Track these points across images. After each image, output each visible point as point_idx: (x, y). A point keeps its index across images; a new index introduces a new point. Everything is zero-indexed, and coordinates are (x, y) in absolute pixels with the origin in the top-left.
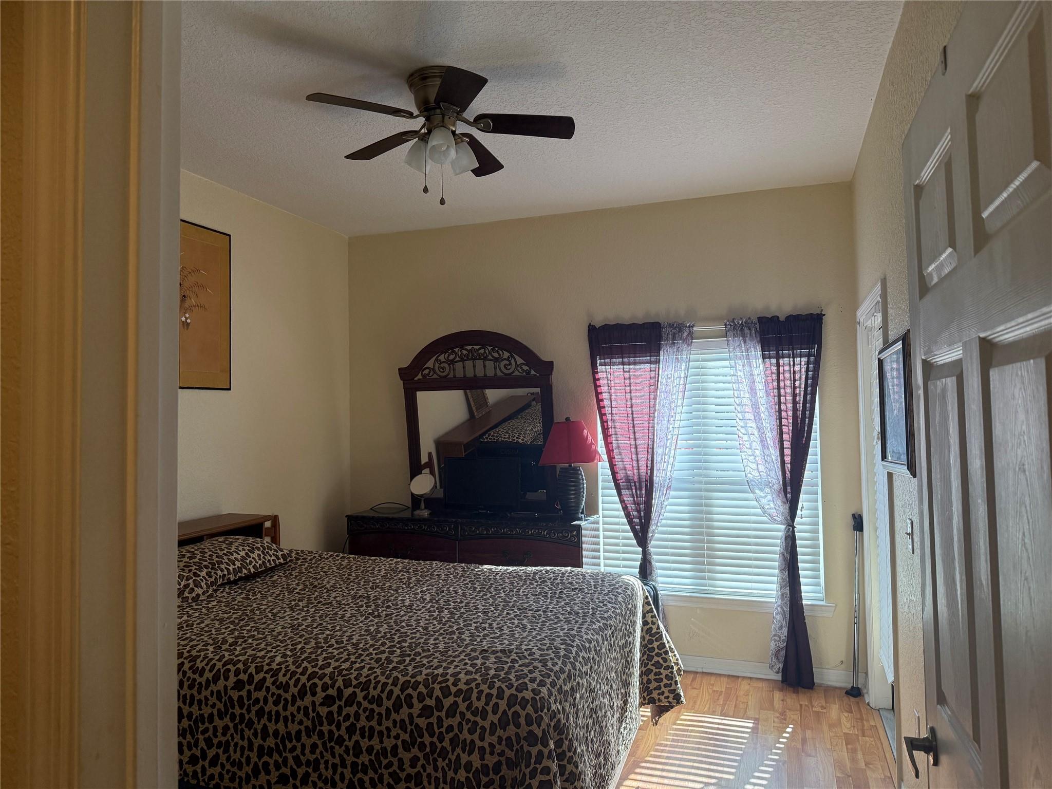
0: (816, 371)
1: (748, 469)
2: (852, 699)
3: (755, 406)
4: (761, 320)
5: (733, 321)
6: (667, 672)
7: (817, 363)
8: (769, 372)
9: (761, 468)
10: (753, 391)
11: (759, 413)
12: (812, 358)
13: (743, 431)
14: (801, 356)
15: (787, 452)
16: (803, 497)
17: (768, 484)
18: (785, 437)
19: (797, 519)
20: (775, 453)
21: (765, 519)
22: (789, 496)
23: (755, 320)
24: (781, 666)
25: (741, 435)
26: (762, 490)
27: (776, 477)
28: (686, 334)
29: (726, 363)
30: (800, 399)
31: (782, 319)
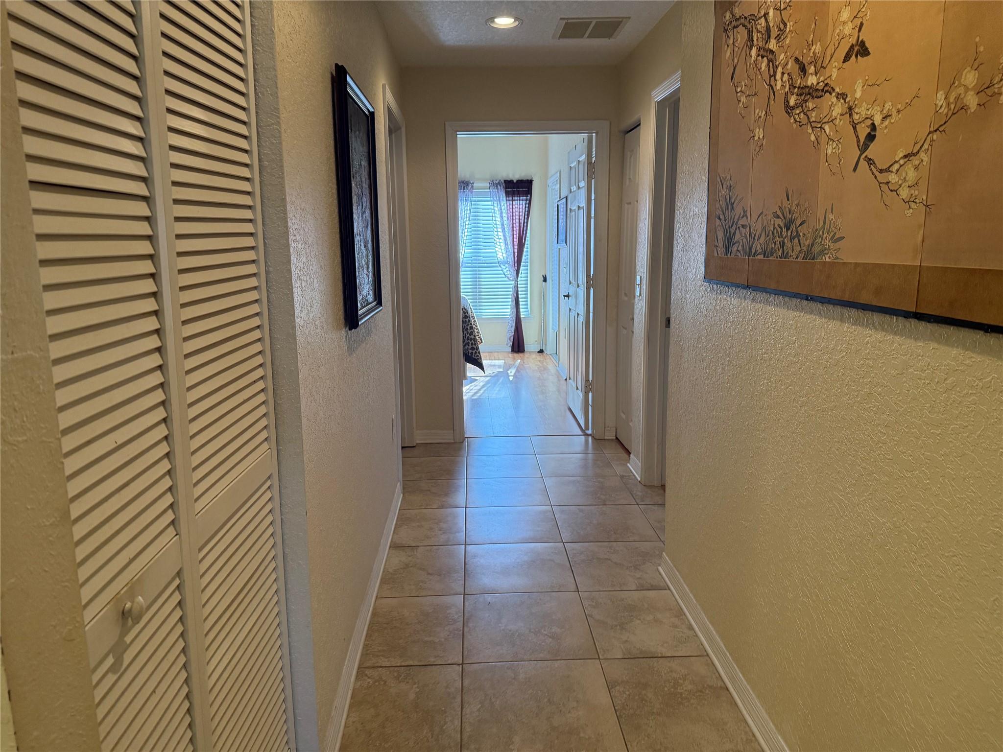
0: (529, 207)
1: (498, 256)
2: (540, 354)
3: (503, 225)
5: (493, 182)
7: (530, 204)
8: (508, 208)
9: (504, 255)
10: (502, 217)
11: (504, 229)
12: (528, 202)
13: (497, 237)
14: (523, 200)
15: (516, 247)
17: (507, 263)
18: (515, 240)
19: (519, 279)
20: (510, 247)
21: (506, 279)
22: (516, 268)
23: (503, 182)
24: (512, 343)
25: (495, 239)
26: (504, 265)
27: (511, 260)
28: (470, 187)
29: (489, 203)
30: (522, 222)
31: (515, 181)
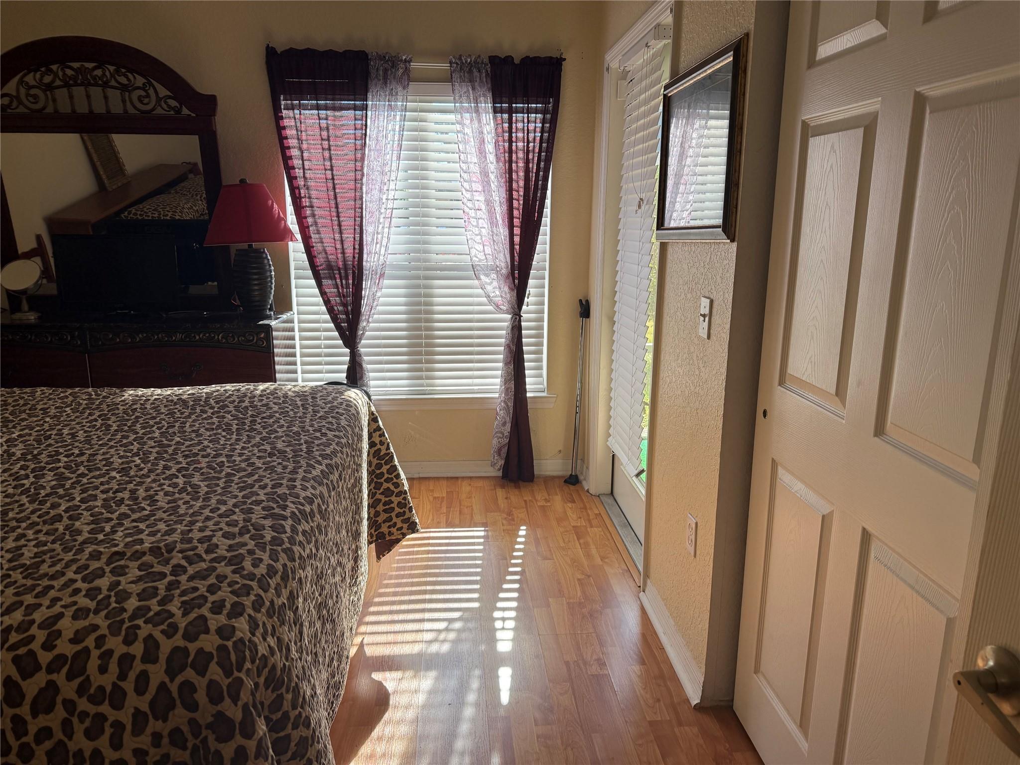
0: (552, 131)
1: (473, 252)
2: (572, 487)
3: (485, 174)
4: (493, 59)
5: (460, 59)
6: (400, 499)
7: (554, 122)
8: (500, 130)
9: (488, 250)
10: (482, 153)
11: (488, 183)
12: (548, 116)
13: (470, 204)
14: (536, 111)
15: (517, 231)
16: (531, 282)
17: (495, 269)
18: (516, 213)
19: (524, 307)
20: (503, 231)
21: (490, 308)
22: (517, 281)
23: (486, 60)
24: (503, 462)
25: (467, 210)
26: (487, 275)
27: (503, 260)
28: (401, 71)
29: (451, 117)
30: (533, 166)
31: (517, 61)
